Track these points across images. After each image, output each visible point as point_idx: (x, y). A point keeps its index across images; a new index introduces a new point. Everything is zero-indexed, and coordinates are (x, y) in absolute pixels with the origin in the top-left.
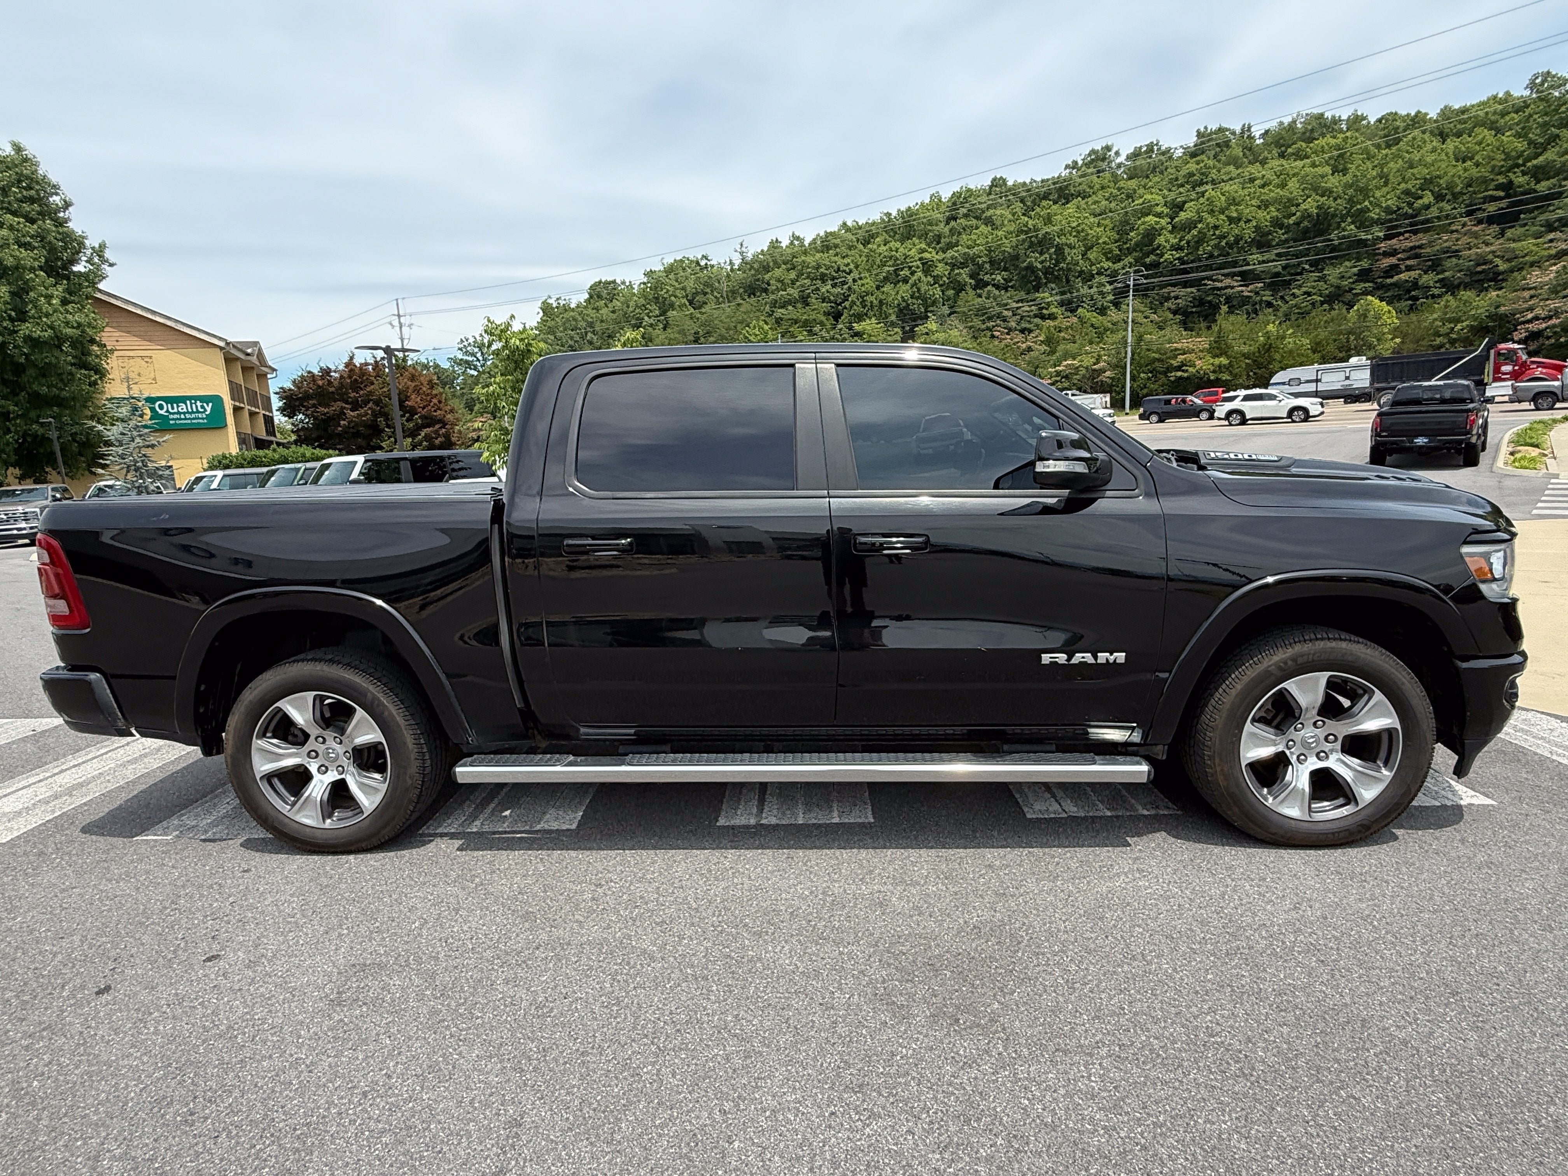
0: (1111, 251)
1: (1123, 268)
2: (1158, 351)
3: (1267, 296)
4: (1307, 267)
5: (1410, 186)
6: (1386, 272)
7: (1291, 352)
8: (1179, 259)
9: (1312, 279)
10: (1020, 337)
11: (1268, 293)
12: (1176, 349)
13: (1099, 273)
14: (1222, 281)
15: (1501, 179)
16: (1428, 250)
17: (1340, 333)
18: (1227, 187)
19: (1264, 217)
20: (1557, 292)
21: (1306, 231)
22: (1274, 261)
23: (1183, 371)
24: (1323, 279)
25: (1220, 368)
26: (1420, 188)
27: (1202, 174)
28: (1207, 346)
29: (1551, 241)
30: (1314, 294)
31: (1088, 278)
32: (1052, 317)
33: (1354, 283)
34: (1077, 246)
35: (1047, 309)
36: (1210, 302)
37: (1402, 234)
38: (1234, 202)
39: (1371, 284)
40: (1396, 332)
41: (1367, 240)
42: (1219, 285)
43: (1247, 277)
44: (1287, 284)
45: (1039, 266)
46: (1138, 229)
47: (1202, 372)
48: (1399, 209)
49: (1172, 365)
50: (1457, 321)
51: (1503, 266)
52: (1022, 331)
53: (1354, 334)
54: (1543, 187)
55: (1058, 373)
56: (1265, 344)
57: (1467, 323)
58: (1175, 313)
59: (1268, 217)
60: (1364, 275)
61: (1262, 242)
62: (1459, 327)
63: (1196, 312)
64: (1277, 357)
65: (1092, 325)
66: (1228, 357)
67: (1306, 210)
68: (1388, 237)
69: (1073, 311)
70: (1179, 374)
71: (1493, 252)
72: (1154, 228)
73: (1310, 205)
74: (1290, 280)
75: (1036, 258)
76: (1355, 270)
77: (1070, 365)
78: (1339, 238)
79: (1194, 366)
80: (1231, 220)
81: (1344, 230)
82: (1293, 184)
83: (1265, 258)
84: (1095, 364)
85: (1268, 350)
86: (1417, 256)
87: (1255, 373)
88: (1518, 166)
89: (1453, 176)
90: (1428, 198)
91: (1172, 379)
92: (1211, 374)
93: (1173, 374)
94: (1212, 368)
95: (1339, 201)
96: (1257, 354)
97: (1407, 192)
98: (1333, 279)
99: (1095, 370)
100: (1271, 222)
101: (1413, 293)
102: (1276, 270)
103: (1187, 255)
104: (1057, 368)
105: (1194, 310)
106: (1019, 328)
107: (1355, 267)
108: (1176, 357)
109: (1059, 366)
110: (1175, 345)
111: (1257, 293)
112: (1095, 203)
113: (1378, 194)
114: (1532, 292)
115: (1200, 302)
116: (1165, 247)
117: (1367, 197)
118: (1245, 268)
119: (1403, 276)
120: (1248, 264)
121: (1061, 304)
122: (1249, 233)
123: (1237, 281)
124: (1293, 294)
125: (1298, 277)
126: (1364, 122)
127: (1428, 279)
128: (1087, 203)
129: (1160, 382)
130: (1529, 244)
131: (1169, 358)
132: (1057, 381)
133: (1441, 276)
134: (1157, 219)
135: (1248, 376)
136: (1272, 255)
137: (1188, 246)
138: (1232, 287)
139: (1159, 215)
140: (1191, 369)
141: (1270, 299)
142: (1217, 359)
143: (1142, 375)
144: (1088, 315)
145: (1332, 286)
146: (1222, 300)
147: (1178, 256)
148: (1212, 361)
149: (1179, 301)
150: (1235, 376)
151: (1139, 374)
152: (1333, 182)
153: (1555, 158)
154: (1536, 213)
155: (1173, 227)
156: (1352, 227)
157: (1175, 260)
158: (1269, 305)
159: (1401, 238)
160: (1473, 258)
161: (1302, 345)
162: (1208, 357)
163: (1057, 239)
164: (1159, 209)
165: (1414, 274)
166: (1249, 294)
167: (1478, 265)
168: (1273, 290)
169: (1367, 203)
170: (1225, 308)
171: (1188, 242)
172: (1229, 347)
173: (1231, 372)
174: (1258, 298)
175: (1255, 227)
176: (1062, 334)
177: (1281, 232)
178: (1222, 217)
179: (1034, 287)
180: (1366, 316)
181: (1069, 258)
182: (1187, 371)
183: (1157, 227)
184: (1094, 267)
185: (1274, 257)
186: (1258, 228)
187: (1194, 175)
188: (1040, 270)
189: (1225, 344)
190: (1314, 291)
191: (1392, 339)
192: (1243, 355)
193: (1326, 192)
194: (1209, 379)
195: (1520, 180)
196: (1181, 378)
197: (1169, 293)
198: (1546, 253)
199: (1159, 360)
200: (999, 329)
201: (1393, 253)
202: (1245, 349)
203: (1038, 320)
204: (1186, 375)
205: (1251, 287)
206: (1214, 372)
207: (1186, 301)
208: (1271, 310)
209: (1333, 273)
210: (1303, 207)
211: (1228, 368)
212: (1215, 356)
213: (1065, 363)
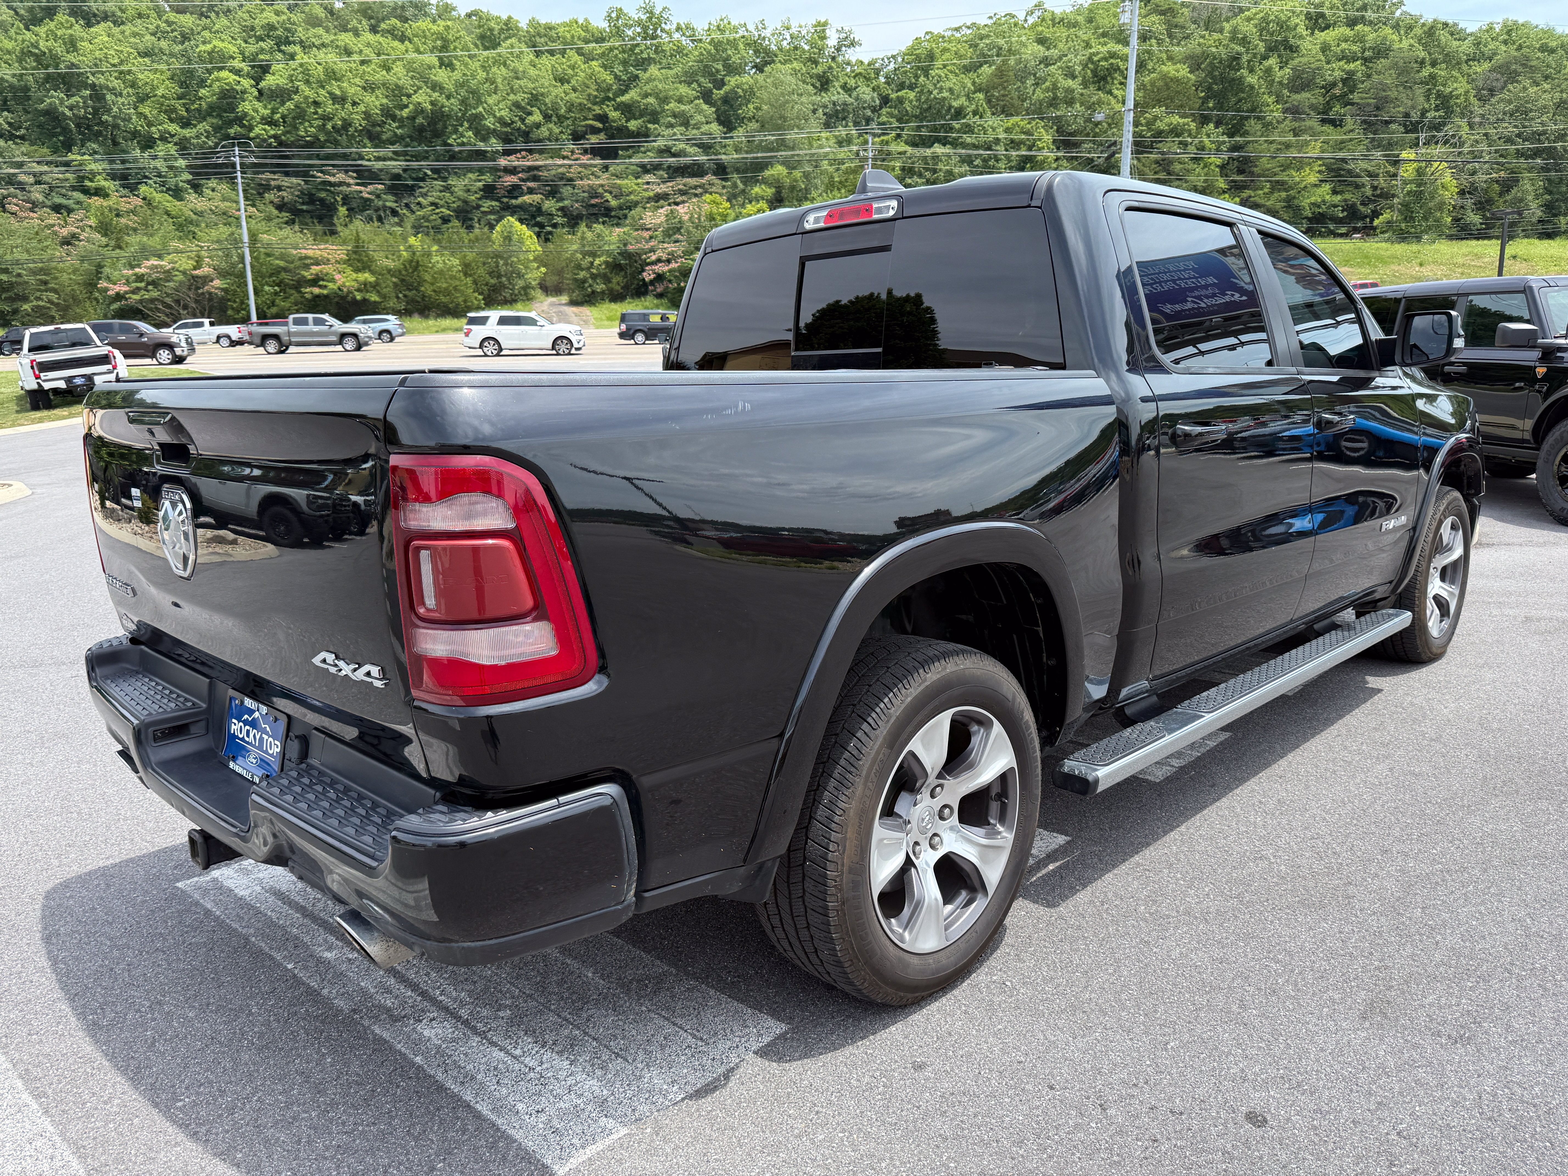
0: (174, 110)
1: (197, 137)
2: (282, 257)
3: (390, 202)
4: (429, 173)
5: (519, 99)
6: (509, 192)
7: (441, 272)
8: (275, 137)
9: (438, 188)
10: (53, 218)
11: (390, 197)
12: (306, 257)
13: (163, 139)
14: (334, 175)
15: (597, 110)
16: (545, 174)
17: (487, 256)
18: (321, 55)
19: (375, 102)
20: (670, 236)
21: (421, 130)
22: (391, 159)
23: (320, 287)
24: (447, 188)
25: (365, 287)
26: (528, 104)
27: (286, 29)
28: (345, 257)
29: (648, 183)
30: (442, 207)
31: (148, 143)
32: (100, 192)
33: (480, 199)
34: (125, 92)
35: (91, 180)
36: (322, 200)
37: (520, 151)
38: (332, 75)
39: (497, 204)
40: (541, 261)
41: (486, 152)
42: (332, 179)
43: (366, 176)
44: (411, 190)
45: (68, 113)
46: (211, 86)
47: (345, 290)
48: (513, 122)
49: (304, 277)
50: (594, 254)
51: (614, 203)
52: (57, 208)
53: (502, 258)
54: (633, 125)
55: (140, 278)
56: (411, 261)
57: (603, 259)
58: (280, 207)
59: (377, 103)
60: (489, 191)
61: (373, 135)
62: (597, 262)
63: (307, 211)
64: (427, 277)
65: (167, 213)
66: (373, 272)
67: (419, 103)
68: (507, 153)
69: (133, 188)
70: (316, 291)
71: (602, 186)
72: (233, 89)
73: (423, 98)
74: (413, 186)
75: (62, 101)
76: (480, 184)
77: (156, 267)
78: (459, 145)
79: (333, 280)
80: (334, 98)
81: (462, 136)
82: (399, 69)
83: (381, 154)
84: (195, 268)
85: (416, 269)
86: (535, 179)
87: (405, 296)
88: (608, 99)
89: (556, 97)
90: (537, 117)
91: (307, 296)
92: (356, 293)
93: (308, 290)
94: (356, 285)
95: (452, 100)
96: (404, 272)
97: (517, 105)
98: (459, 192)
99: (194, 277)
100: (381, 110)
101: (538, 219)
102: (396, 171)
103: (284, 134)
104: (137, 270)
105: (304, 207)
106: (49, 203)
107: (480, 181)
108: (307, 267)
109: (139, 266)
110: (304, 251)
111: (378, 196)
112: (135, 35)
113: (490, 101)
114: (650, 233)
115: (310, 198)
116: (253, 118)
117: (479, 102)
118: (359, 162)
119: (527, 199)
120: (362, 159)
121: (113, 176)
122: (358, 121)
123: (352, 178)
124: (419, 204)
125: (421, 184)
126: (454, 13)
127: (550, 205)
128: (123, 32)
129: (292, 299)
130: (629, 183)
131: (298, 268)
132: (138, 289)
133: (561, 204)
134: (237, 78)
135: (398, 297)
136: (388, 151)
137: (284, 122)
138: (349, 185)
139: (237, 72)
140: (331, 285)
141: (394, 205)
142: (360, 275)
143: (267, 288)
144: (158, 197)
145: (459, 199)
146: (338, 199)
147: (272, 132)
148: (355, 275)
149: (284, 194)
150: (384, 297)
151: (263, 285)
152: (441, 76)
153: (639, 99)
154: (631, 151)
155: (260, 92)
156: (470, 133)
157: (270, 137)
158: (394, 213)
159: (518, 155)
160: (587, 188)
161: (453, 266)
162: (349, 270)
163: (91, 77)
164: (237, 64)
165: (537, 198)
166: (367, 196)
167: (592, 197)
168: (395, 195)
169: (481, 109)
170: (343, 210)
171: (284, 117)
172: (372, 260)
173: (378, 292)
174: (380, 203)
175: (365, 113)
176: (123, 221)
177: (394, 125)
178: (322, 92)
179: (62, 143)
180: (510, 240)
181: (115, 109)
182: (326, 287)
183: (238, 88)
184: (153, 129)
185: (390, 154)
186: (367, 115)
187: (276, 29)
188: (70, 119)
189: (367, 256)
190: (441, 203)
191: (538, 268)
192: (389, 271)
193: (436, 87)
194: (354, 298)
195: (614, 115)
196: (318, 296)
197: (268, 180)
198: (646, 194)
199: (285, 269)
200: (15, 200)
201: (512, 171)
202: (391, 264)
203: (77, 195)
204: (325, 292)
205: (370, 188)
206: (359, 290)
207: (292, 194)
208: (396, 219)
209: (459, 184)
210: (416, 98)
211: (375, 286)
212: (357, 270)
213: (149, 263)
